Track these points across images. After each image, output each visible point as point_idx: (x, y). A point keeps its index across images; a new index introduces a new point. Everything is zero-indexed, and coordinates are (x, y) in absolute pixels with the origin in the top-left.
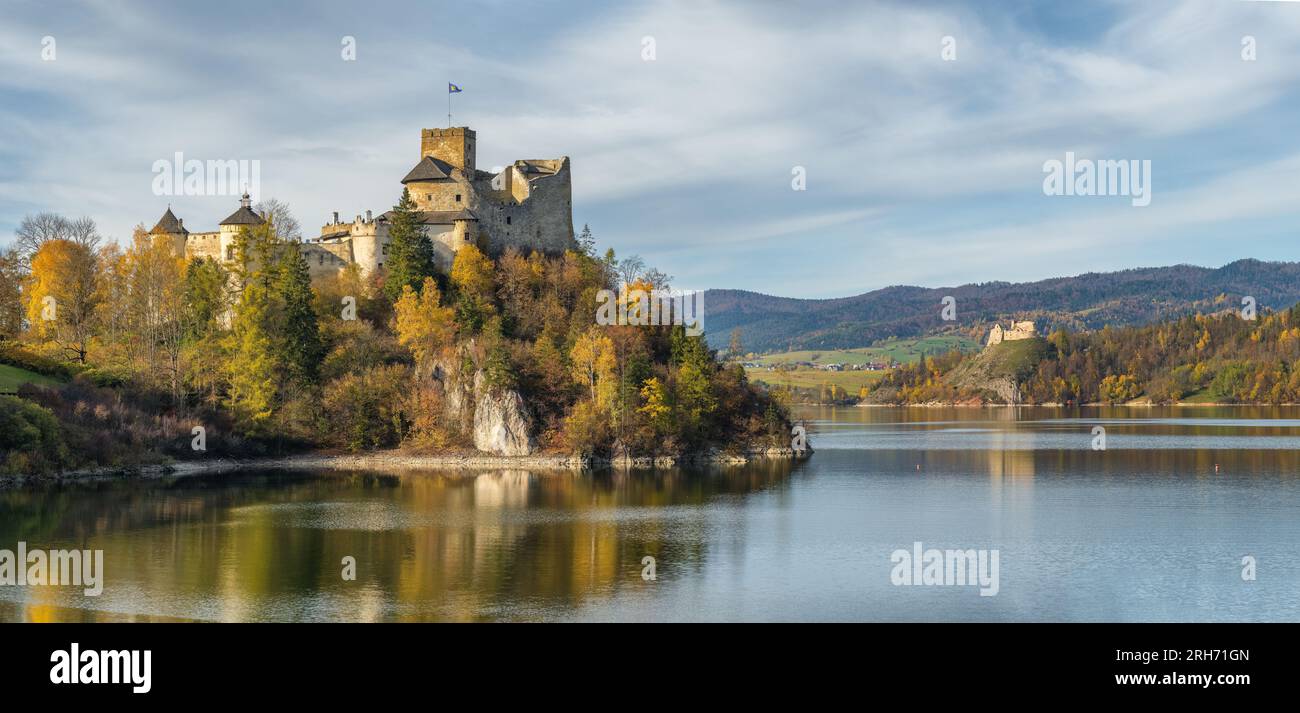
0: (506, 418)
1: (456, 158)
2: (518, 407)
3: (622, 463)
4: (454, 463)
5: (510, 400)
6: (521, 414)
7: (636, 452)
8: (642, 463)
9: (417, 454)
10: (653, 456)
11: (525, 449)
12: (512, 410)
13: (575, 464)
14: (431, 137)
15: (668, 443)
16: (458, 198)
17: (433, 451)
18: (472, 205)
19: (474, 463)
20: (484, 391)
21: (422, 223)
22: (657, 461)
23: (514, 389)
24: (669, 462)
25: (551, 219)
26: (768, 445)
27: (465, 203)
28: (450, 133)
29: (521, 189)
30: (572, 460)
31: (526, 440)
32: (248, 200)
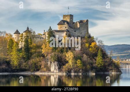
0: (55, 66)
1: (68, 20)
2: (57, 64)
3: (73, 74)
4: (46, 74)
5: (56, 63)
6: (57, 65)
7: (75, 72)
8: (76, 74)
9: (41, 72)
10: (78, 73)
11: (57, 71)
12: (56, 65)
13: (64, 74)
14: (65, 16)
15: (81, 71)
16: (66, 27)
17: (44, 72)
18: (68, 28)
19: (50, 74)
22: (79, 74)
23: (57, 61)
24: (81, 74)
25: (84, 31)
26: (112, 72)
27: (67, 28)
30: (64, 73)
31: (58, 70)
32: (28, 28)
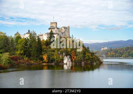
0: (68, 59)
1: (55, 26)
2: (69, 57)
14: (52, 23)
16: (56, 31)
18: (58, 32)
20: (64, 56)
21: (53, 34)
25: (67, 34)
28: (54, 23)
29: (63, 30)
32: (29, 31)
